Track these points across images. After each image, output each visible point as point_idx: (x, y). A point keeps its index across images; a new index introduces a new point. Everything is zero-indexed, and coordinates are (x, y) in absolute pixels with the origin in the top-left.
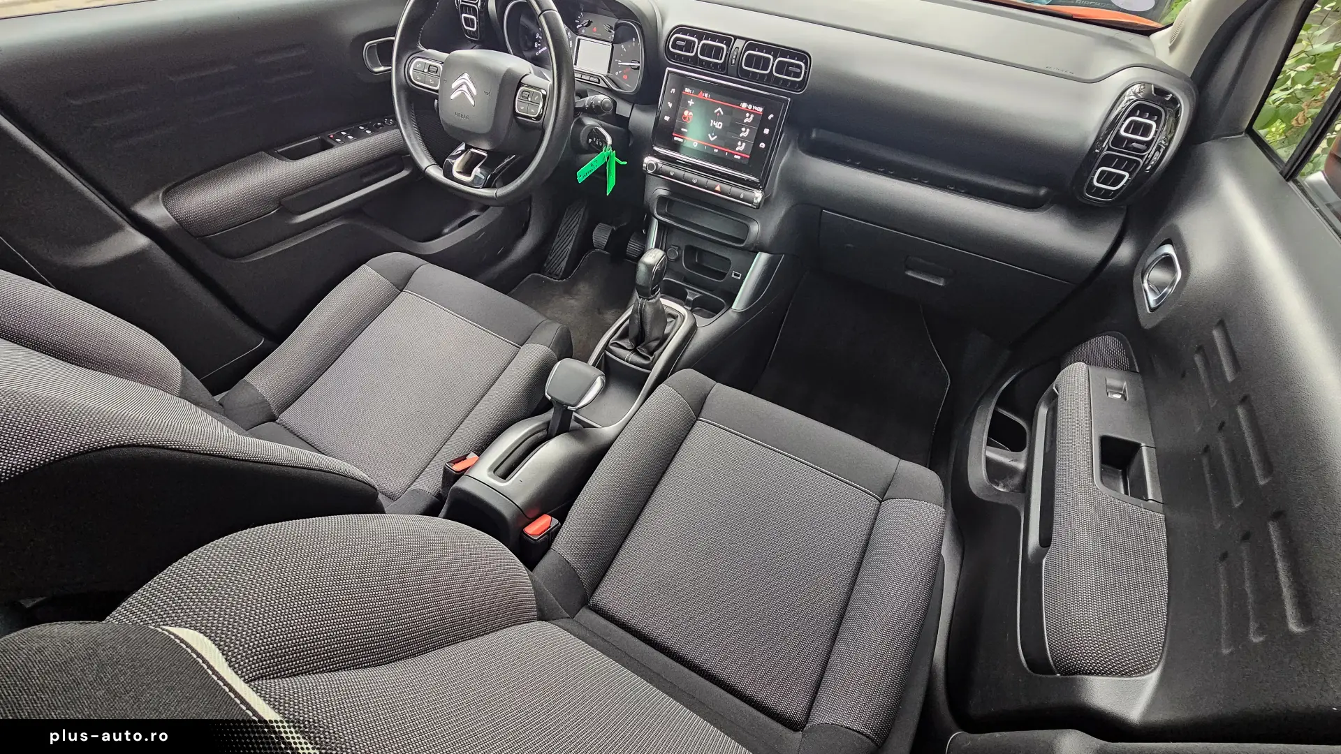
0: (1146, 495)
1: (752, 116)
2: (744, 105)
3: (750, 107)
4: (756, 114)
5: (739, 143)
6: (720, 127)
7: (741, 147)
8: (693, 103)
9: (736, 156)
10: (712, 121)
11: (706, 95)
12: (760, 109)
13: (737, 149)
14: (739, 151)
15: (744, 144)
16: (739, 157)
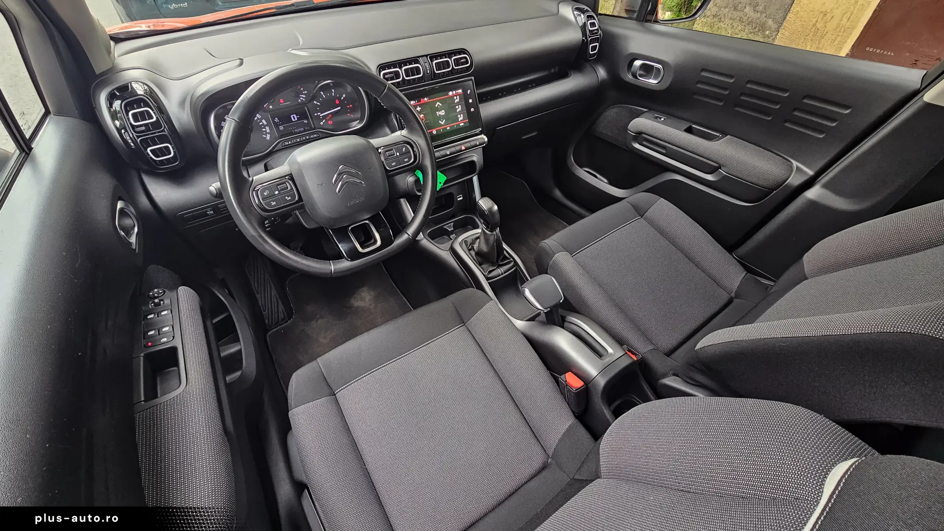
0: (716, 135)
1: (458, 97)
2: (451, 93)
3: (454, 92)
4: (459, 95)
5: (459, 116)
6: (444, 114)
7: (461, 118)
8: (420, 108)
9: (461, 125)
10: (437, 112)
11: (426, 99)
12: (460, 91)
13: (459, 120)
14: (461, 120)
15: (462, 115)
16: (463, 124)
